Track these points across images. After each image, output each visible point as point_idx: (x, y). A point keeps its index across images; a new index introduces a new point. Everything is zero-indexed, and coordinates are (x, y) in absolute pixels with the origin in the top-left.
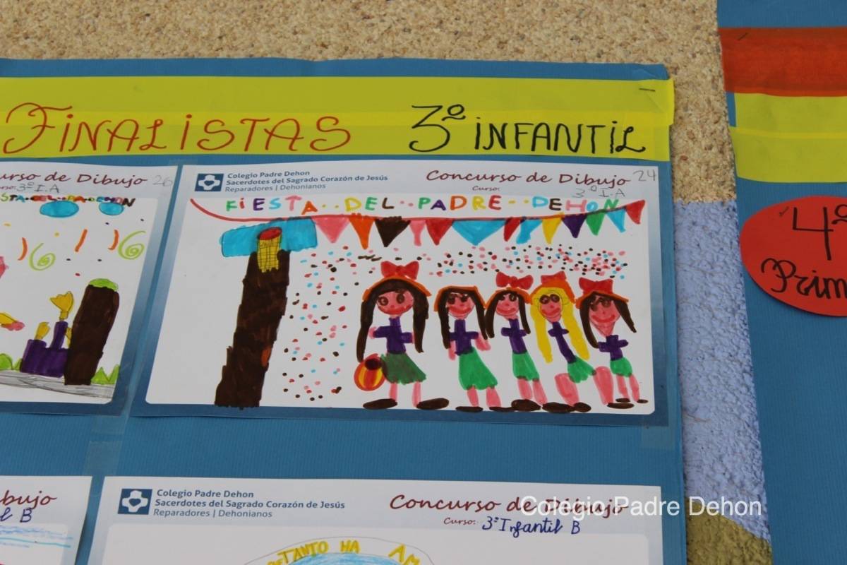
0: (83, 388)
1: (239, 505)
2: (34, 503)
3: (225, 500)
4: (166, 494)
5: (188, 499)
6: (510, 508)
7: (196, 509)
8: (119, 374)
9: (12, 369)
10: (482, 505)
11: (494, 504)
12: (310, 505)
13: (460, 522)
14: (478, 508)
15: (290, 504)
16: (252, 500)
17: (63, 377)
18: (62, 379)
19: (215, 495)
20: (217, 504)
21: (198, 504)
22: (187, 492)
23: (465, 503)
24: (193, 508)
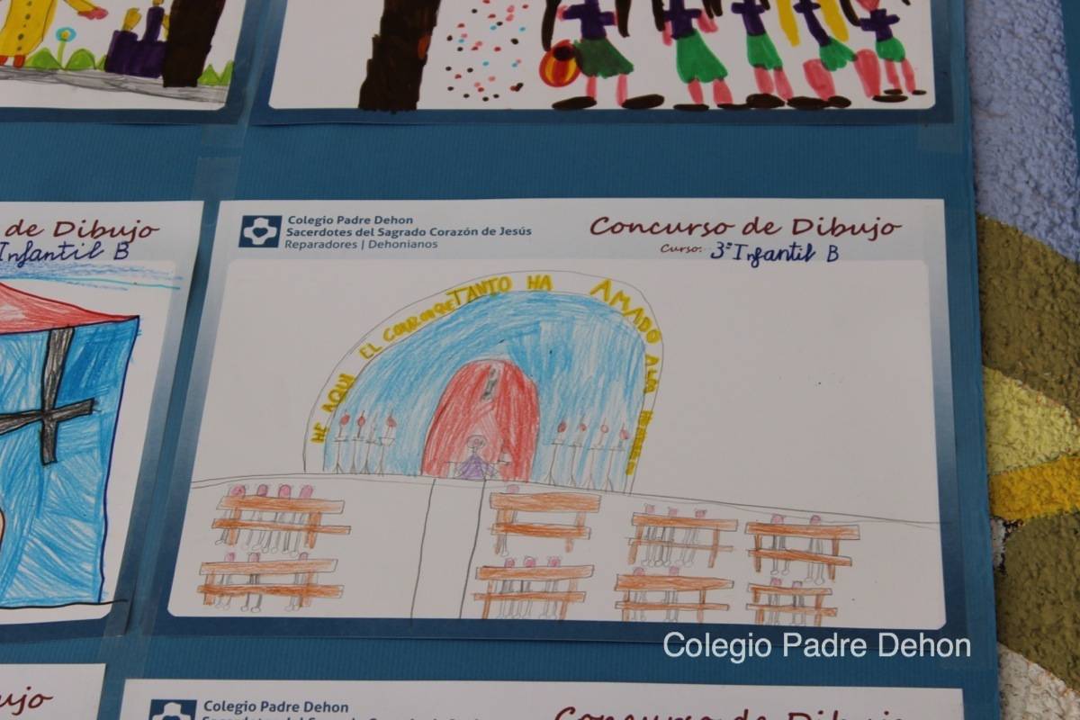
0: (187, 91)
1: (394, 234)
2: (131, 234)
3: (377, 227)
4: (300, 221)
5: (329, 227)
6: (747, 231)
7: (340, 239)
8: (234, 73)
9: (95, 68)
10: (710, 228)
11: (726, 226)
12: (488, 232)
13: (681, 250)
14: (705, 232)
15: (461, 231)
16: (411, 228)
17: (161, 77)
18: (160, 80)
19: (363, 221)
20: (366, 233)
21: (342, 233)
22: (327, 218)
23: (688, 226)
24: (335, 239)
